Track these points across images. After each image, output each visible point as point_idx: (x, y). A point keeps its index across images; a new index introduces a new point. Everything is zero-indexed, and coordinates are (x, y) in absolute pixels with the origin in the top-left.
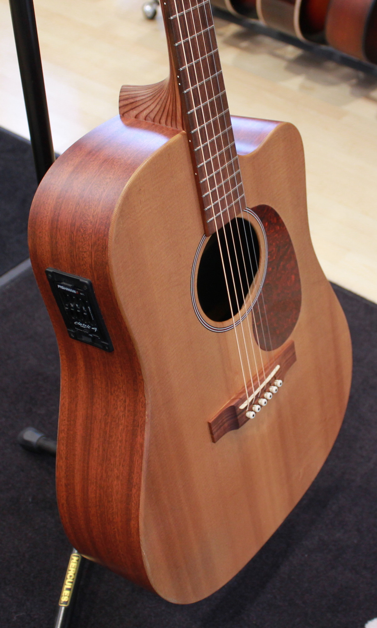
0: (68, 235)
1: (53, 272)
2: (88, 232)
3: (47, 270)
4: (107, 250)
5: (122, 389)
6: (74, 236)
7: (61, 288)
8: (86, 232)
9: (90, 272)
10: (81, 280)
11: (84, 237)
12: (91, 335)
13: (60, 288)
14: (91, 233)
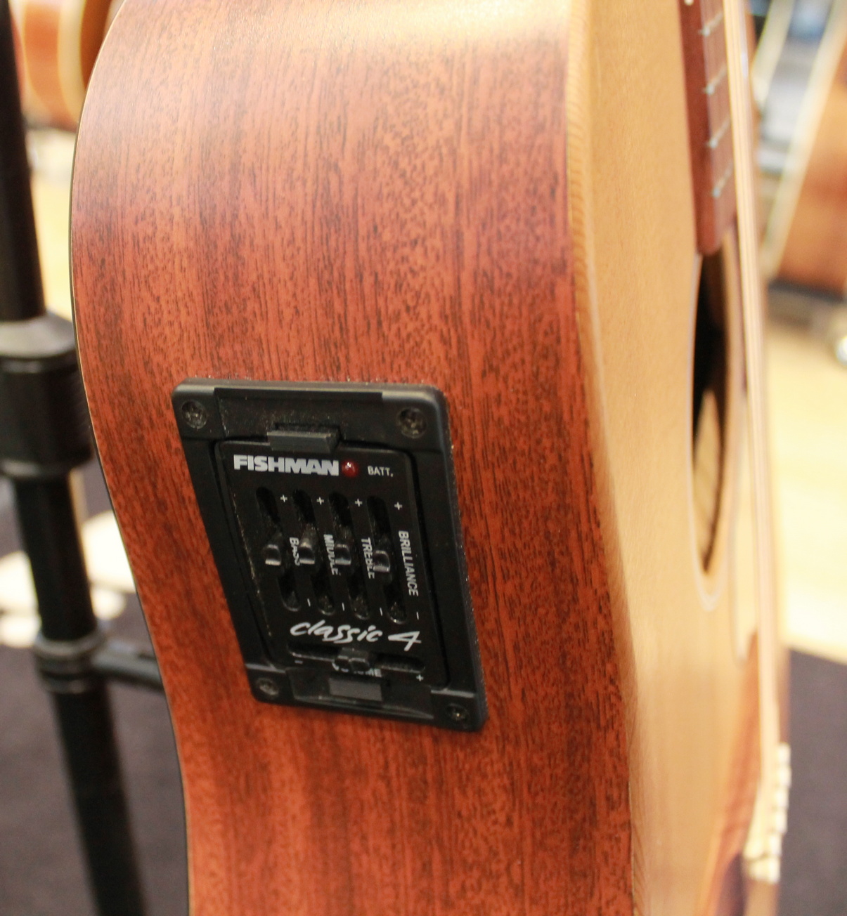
0: (304, 184)
1: (217, 390)
2: (431, 142)
3: (182, 388)
4: (565, 197)
5: (504, 880)
6: (341, 183)
7: (251, 467)
8: (416, 140)
9: (445, 341)
10: (386, 394)
11: (408, 170)
12: (376, 672)
13: (244, 468)
14: (448, 141)
